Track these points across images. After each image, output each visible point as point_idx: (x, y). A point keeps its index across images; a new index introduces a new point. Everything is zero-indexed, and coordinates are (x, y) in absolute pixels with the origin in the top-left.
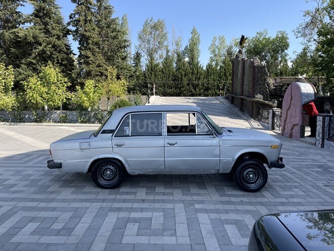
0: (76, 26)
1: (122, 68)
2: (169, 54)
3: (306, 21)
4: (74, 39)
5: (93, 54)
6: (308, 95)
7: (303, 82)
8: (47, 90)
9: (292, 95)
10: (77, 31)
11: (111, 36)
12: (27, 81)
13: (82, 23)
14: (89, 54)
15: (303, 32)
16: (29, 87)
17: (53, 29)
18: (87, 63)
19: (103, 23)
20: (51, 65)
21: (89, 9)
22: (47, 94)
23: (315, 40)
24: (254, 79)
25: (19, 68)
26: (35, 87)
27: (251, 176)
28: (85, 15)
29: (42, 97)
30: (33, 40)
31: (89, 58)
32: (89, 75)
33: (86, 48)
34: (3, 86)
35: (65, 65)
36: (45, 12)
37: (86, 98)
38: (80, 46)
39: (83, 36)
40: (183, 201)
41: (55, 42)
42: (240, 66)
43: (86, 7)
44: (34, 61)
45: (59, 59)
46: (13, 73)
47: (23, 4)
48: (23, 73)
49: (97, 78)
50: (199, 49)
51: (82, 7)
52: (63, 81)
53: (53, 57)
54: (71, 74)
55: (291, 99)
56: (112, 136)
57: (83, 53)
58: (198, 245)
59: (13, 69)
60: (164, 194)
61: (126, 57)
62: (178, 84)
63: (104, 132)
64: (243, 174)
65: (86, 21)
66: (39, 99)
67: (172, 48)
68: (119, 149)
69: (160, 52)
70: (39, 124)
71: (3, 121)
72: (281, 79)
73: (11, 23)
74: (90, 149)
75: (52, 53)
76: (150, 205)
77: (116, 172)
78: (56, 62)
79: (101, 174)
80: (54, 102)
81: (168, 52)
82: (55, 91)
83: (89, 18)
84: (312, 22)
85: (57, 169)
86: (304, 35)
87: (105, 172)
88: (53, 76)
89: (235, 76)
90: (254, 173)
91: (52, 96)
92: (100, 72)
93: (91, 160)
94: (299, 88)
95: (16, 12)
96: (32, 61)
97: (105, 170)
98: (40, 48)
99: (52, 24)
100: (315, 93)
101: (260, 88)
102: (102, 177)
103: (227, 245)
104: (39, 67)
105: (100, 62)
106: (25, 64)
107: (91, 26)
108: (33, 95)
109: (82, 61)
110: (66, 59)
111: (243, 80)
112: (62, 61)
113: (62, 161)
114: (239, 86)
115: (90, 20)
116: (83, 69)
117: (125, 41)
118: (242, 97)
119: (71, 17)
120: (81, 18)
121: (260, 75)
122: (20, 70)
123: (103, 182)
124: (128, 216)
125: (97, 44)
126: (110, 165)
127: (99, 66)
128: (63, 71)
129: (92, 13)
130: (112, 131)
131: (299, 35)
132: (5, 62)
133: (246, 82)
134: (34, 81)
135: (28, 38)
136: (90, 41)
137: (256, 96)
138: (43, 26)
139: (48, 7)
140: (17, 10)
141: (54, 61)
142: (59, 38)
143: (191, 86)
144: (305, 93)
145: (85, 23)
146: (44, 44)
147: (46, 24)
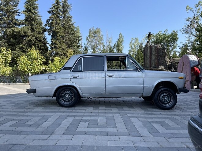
0: (50, 26)
1: (77, 52)
2: (105, 48)
3: (188, 24)
4: (48, 34)
5: (59, 43)
6: (194, 62)
7: (190, 54)
8: (31, 63)
9: (183, 62)
10: (50, 29)
11: (70, 33)
12: (19, 58)
13: (54, 24)
14: (57, 42)
15: (186, 30)
16: (20, 61)
17: (36, 28)
18: (56, 48)
19: (66, 25)
20: (34, 48)
21: (58, 17)
22: (31, 65)
23: (193, 35)
24: (158, 56)
25: (15, 50)
26: (24, 61)
27: (166, 98)
28: (56, 20)
29: (27, 67)
30: (24, 34)
31: (57, 44)
32: (57, 54)
33: (56, 39)
34: (4, 61)
35: (43, 49)
36: (32, 18)
37: (54, 68)
38: (52, 38)
39: (54, 32)
40: (119, 113)
41: (37, 35)
42: (149, 50)
43: (56, 15)
44: (24, 46)
45: (39, 45)
46: (11, 53)
47: (19, 14)
48: (17, 54)
49: (62, 56)
50: (123, 45)
51: (54, 16)
52: (41, 58)
53: (35, 44)
54: (46, 54)
55: (183, 65)
56: (70, 71)
57: (54, 42)
58: (134, 133)
59: (11, 51)
60: (105, 110)
61: (79, 46)
62: (110, 66)
63: (65, 69)
64: (160, 97)
65: (56, 24)
66: (26, 68)
67: (106, 45)
68: (75, 79)
69: (99, 47)
70: (25, 84)
71: (3, 82)
72: (173, 59)
73: (11, 25)
74: (55, 79)
75: (35, 42)
76: (96, 114)
77: (73, 95)
78: (37, 47)
79: (62, 98)
80: (35, 70)
81: (104, 47)
82: (36, 63)
83: (58, 22)
84: (191, 24)
85: (32, 94)
86: (187, 32)
87: (65, 96)
88: (35, 54)
89: (145, 56)
90: (168, 96)
91: (34, 67)
92: (63, 53)
93: (56, 87)
94: (188, 58)
95: (15, 19)
96: (23, 46)
97: (65, 94)
98: (28, 39)
99: (36, 26)
100: (198, 60)
101: (162, 62)
102: (63, 99)
103: (156, 133)
104: (26, 50)
105: (64, 47)
106: (18, 48)
107: (59, 27)
108: (22, 66)
109: (53, 46)
110: (43, 46)
111: (151, 58)
112: (41, 47)
113: (36, 88)
114: (149, 62)
115: (59, 23)
116: (53, 51)
117: (79, 36)
118: (151, 68)
119: (47, 21)
120: (53, 21)
121: (161, 54)
122: (15, 51)
123: (63, 102)
124: (81, 119)
125: (62, 37)
126: (69, 91)
127: (63, 49)
128: (41, 53)
129: (60, 19)
130: (70, 68)
131: (184, 32)
132: (6, 47)
133: (153, 59)
134: (23, 58)
135: (21, 32)
136: (58, 35)
137: (160, 67)
138: (31, 27)
139: (33, 16)
140: (15, 18)
141: (36, 47)
142: (39, 33)
143: (118, 66)
144: (192, 61)
145: (56, 25)
146: (30, 37)
147: (32, 25)
